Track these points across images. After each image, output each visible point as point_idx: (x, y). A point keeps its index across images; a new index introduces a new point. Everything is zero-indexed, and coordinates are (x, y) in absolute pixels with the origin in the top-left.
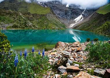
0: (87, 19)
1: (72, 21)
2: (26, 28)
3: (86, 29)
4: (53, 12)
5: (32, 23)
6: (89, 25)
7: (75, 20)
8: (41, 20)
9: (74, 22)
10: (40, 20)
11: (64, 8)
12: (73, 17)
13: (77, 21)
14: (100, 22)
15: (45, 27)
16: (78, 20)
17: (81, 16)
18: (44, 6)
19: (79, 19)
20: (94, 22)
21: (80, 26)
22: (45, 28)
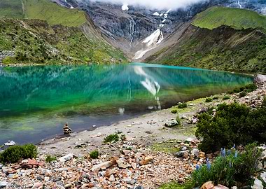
0: (174, 40)
1: (138, 43)
2: (47, 61)
3: (177, 61)
4: (91, 21)
5: (57, 48)
6: (183, 53)
7: (145, 41)
8: (75, 42)
9: (144, 46)
10: (73, 42)
11: (116, 12)
12: (140, 35)
13: (149, 44)
14: (205, 45)
15: (88, 59)
16: (151, 42)
17: (158, 32)
18: (67, 5)
19: (153, 39)
20: (191, 45)
21: (160, 56)
22: (88, 62)
